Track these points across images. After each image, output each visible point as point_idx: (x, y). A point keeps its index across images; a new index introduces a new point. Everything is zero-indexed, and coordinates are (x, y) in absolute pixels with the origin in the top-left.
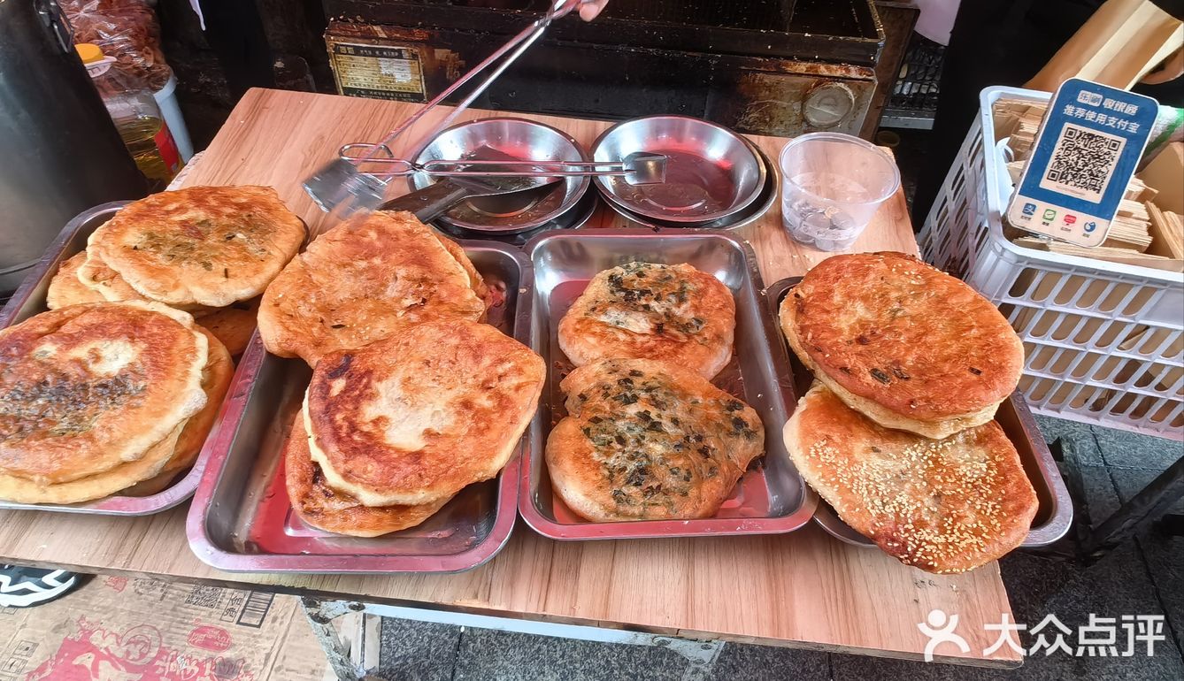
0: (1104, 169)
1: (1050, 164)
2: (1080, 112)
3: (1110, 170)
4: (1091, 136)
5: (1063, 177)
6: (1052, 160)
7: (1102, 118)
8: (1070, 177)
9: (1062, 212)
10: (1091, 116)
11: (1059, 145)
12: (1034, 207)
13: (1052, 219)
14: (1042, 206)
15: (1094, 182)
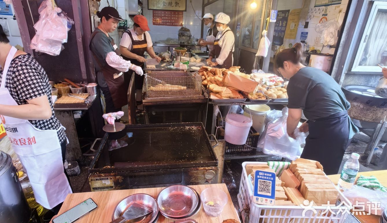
0: (269, 188)
1: (258, 188)
2: (261, 177)
3: (271, 188)
4: (264, 182)
5: (262, 191)
6: (258, 187)
7: (265, 177)
8: (263, 191)
9: (264, 199)
10: (263, 177)
11: (259, 184)
12: (258, 198)
13: (263, 201)
14: (260, 198)
15: (268, 191)
